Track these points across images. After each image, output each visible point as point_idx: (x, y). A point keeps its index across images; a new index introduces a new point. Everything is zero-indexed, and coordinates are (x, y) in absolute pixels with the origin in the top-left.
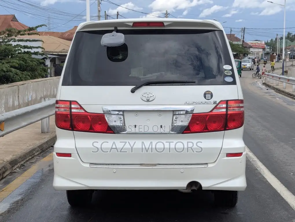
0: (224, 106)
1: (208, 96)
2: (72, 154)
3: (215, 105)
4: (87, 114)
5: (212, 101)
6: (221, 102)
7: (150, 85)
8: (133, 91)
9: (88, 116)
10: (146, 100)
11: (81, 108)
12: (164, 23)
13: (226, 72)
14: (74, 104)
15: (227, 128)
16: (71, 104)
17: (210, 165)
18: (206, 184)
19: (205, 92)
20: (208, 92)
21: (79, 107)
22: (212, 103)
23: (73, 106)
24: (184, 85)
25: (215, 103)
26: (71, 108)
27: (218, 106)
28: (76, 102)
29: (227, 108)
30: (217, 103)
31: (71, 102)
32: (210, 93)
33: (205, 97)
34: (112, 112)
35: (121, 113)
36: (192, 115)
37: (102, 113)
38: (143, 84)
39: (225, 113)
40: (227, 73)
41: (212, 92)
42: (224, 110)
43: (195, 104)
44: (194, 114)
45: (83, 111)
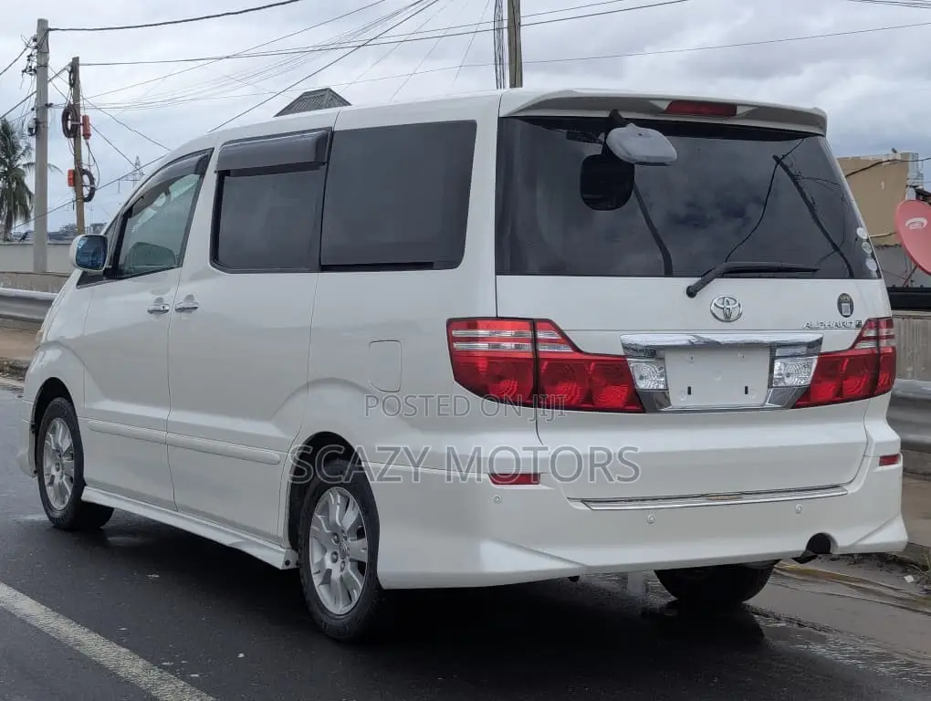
1: (845, 307)
2: (541, 476)
3: (859, 331)
4: (578, 356)
5: (853, 319)
7: (726, 277)
8: (691, 293)
10: (723, 318)
11: (566, 340)
14: (543, 329)
16: (534, 330)
19: (839, 299)
20: (845, 298)
21: (556, 336)
22: (853, 325)
23: (541, 335)
25: (858, 324)
26: (535, 341)
27: (864, 335)
28: (549, 324)
29: (878, 338)
30: (863, 325)
31: (534, 324)
32: (848, 299)
33: (840, 310)
36: (817, 357)
37: (620, 352)
41: (852, 296)
42: (874, 345)
43: (823, 327)
44: (822, 354)
45: (570, 350)
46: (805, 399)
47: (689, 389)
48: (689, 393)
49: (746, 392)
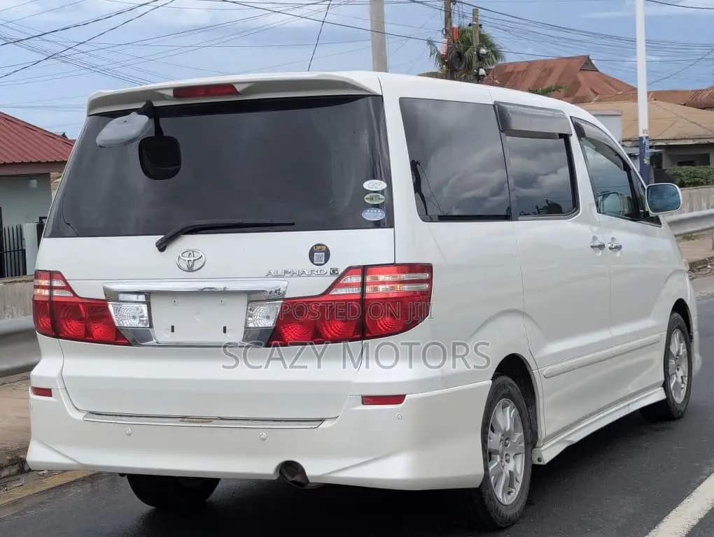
0: (357, 279)
1: (319, 256)
2: (53, 390)
3: (334, 279)
4: (76, 299)
5: (327, 268)
6: (350, 270)
7: (196, 233)
8: (162, 247)
9: (81, 306)
10: (186, 268)
11: (68, 288)
12: (236, 86)
13: (368, 196)
14: (56, 279)
15: (368, 335)
16: (52, 279)
17: (325, 425)
18: (317, 469)
19: (312, 248)
20: (319, 247)
21: (64, 285)
22: (329, 274)
23: (55, 283)
24: (269, 231)
25: (334, 272)
26: (51, 288)
27: (342, 281)
28: (60, 275)
29: (363, 284)
30: (340, 272)
31: (50, 275)
32: (324, 248)
33: (312, 260)
34: (122, 297)
35: (142, 298)
36: (281, 302)
37: (103, 297)
38: (180, 231)
39: (358, 297)
40: (372, 199)
41: (329, 247)
42: (357, 290)
43: (289, 275)
44: (285, 299)
45: (72, 295)
46: (273, 338)
47: (173, 327)
48: (173, 331)
49: (225, 331)
